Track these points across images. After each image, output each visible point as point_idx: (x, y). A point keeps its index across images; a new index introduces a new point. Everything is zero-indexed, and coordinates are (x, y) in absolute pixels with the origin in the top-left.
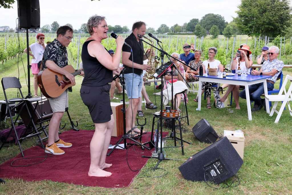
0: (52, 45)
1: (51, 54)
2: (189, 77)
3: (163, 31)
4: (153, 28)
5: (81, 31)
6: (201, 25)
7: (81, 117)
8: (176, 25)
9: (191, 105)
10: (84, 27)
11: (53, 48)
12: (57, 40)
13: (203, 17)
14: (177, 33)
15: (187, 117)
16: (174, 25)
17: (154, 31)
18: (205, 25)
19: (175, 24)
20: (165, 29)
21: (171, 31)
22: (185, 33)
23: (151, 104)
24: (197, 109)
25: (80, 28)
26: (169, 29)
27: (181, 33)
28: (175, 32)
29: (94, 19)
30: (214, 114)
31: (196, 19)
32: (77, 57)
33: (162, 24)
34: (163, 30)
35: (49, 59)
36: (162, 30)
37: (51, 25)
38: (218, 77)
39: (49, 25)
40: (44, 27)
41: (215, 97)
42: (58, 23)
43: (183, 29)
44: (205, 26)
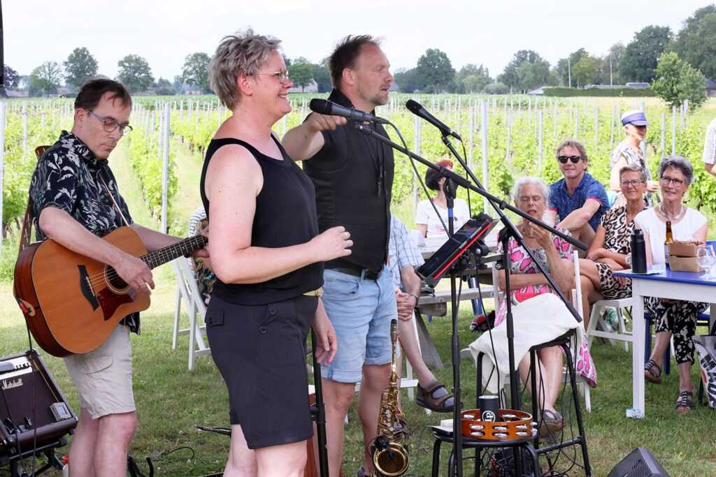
0: (59, 155)
1: (56, 186)
2: (602, 280)
3: (526, 79)
4: (484, 67)
5: (185, 86)
6: (680, 56)
7: (170, 443)
8: (579, 55)
9: (608, 395)
10: (194, 69)
11: (62, 166)
12: (72, 136)
13: (690, 21)
14: (586, 88)
15: (580, 443)
16: (572, 55)
17: (489, 81)
18: (699, 53)
19: (575, 50)
20: (534, 71)
21: (561, 79)
22: (616, 87)
23: (439, 390)
24: (629, 413)
25: (181, 73)
26: (551, 69)
27: (601, 87)
28: (574, 84)
29: (246, 46)
30: (694, 431)
31: (658, 27)
32: (161, 198)
33: (522, 49)
34: (524, 75)
35: (51, 205)
36: (520, 76)
37: (66, 63)
38: (705, 278)
39: (56, 64)
40: (37, 71)
41: (702, 361)
42: (91, 54)
43: (607, 69)
44: (701, 58)
